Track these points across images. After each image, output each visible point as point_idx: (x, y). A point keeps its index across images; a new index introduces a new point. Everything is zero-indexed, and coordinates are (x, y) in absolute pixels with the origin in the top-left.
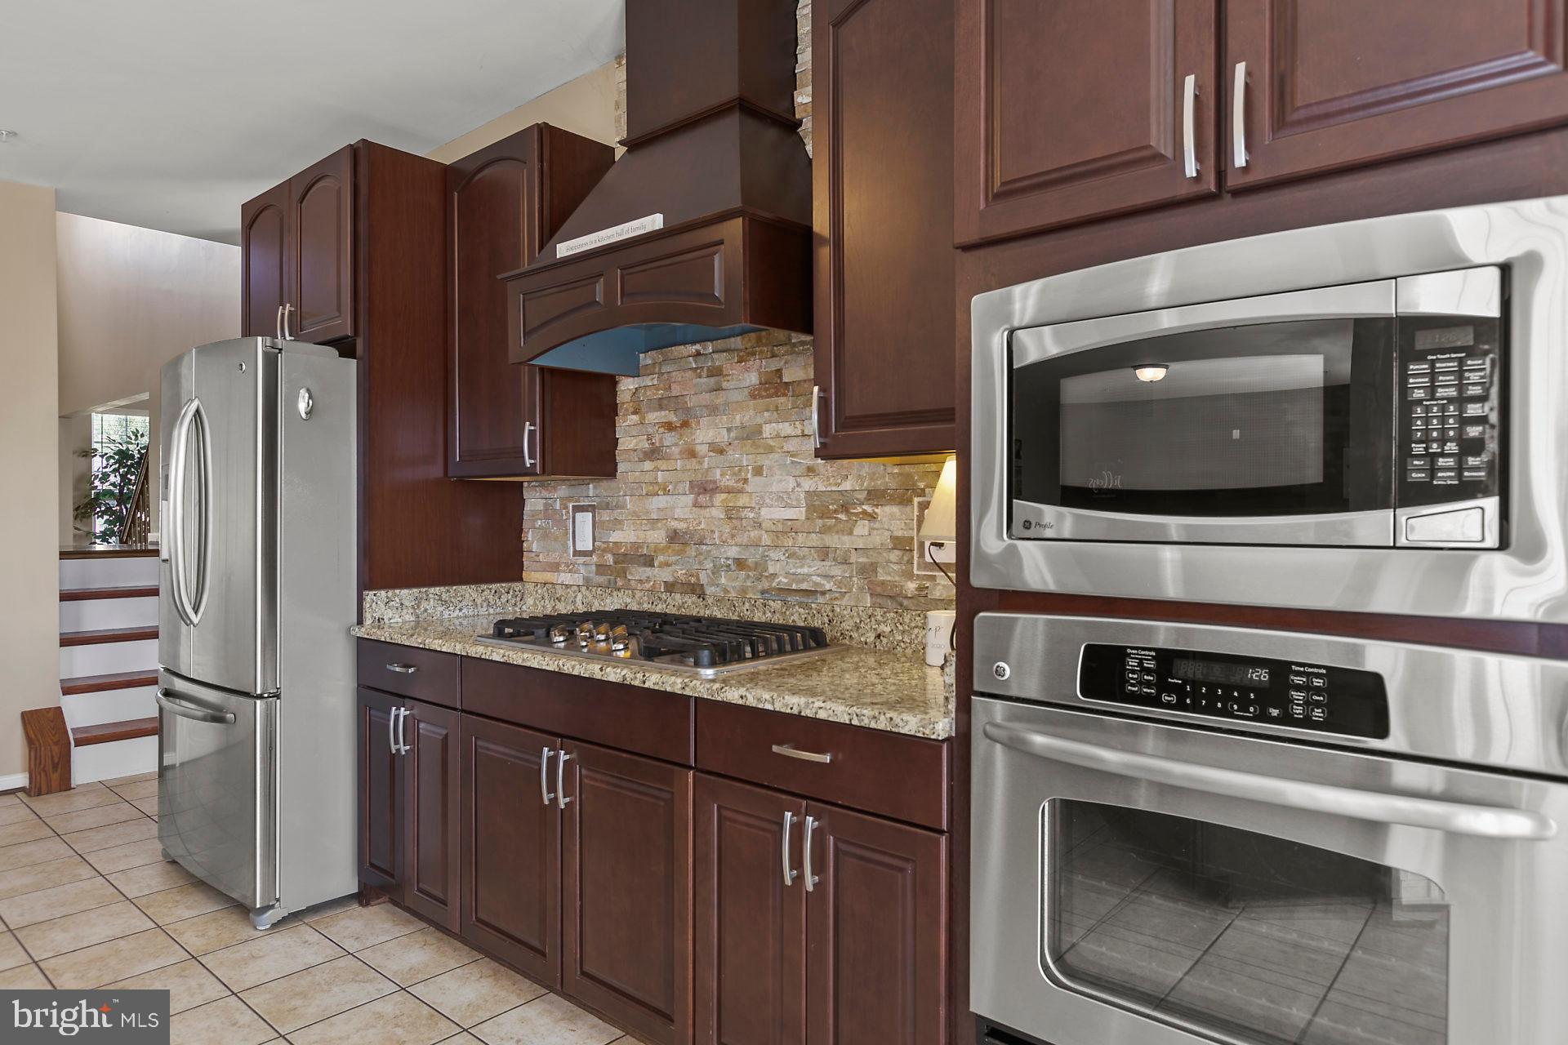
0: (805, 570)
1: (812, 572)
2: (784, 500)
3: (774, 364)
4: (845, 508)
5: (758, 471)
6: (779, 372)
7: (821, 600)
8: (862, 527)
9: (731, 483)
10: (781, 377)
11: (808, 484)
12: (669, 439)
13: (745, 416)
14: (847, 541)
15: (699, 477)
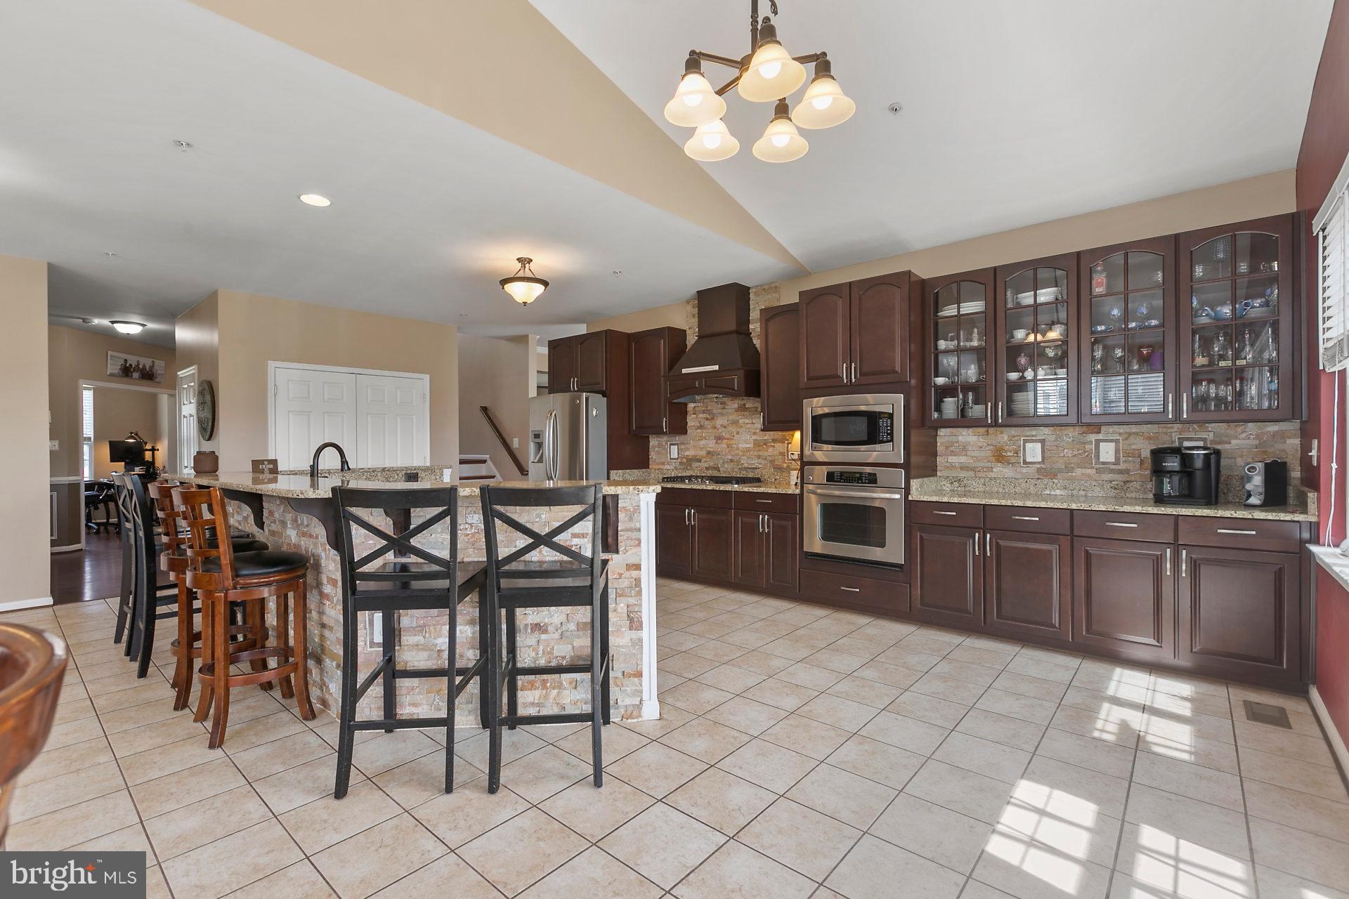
0: (753, 462)
1: (755, 463)
2: (747, 442)
3: (743, 402)
4: (765, 445)
5: (738, 433)
6: (744, 404)
7: (758, 470)
8: (770, 450)
9: (729, 437)
11: (754, 437)
12: (707, 423)
13: (733, 417)
14: (766, 454)
15: (718, 435)
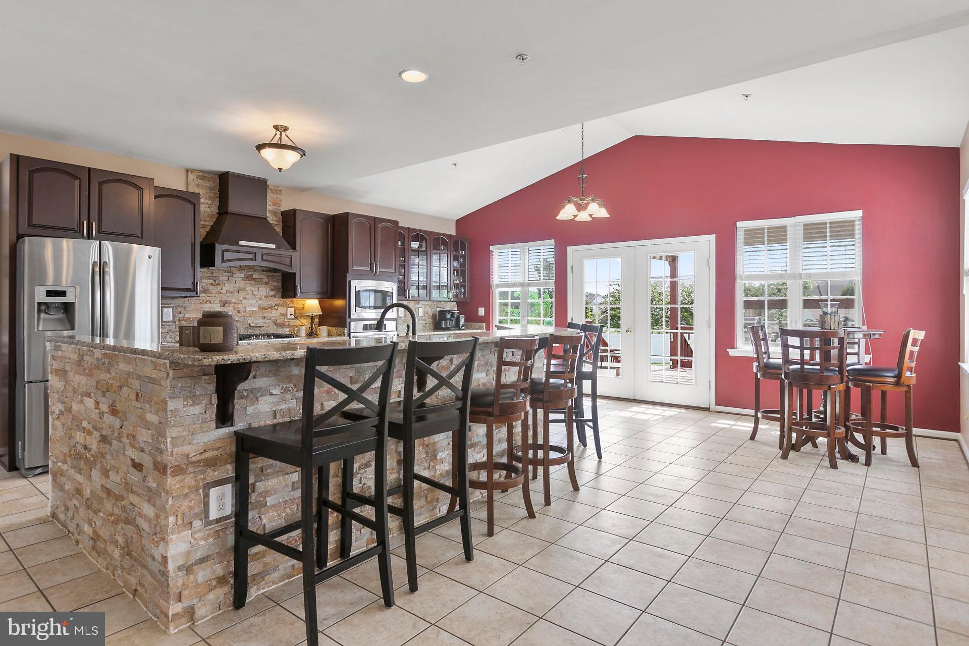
0: (259, 322)
1: (260, 322)
2: (252, 306)
3: (250, 273)
4: (270, 308)
5: (245, 298)
6: (252, 275)
7: (263, 328)
8: (274, 312)
9: (236, 301)
10: (253, 277)
11: (260, 302)
12: (212, 288)
13: (241, 284)
14: (270, 315)
15: (224, 299)
